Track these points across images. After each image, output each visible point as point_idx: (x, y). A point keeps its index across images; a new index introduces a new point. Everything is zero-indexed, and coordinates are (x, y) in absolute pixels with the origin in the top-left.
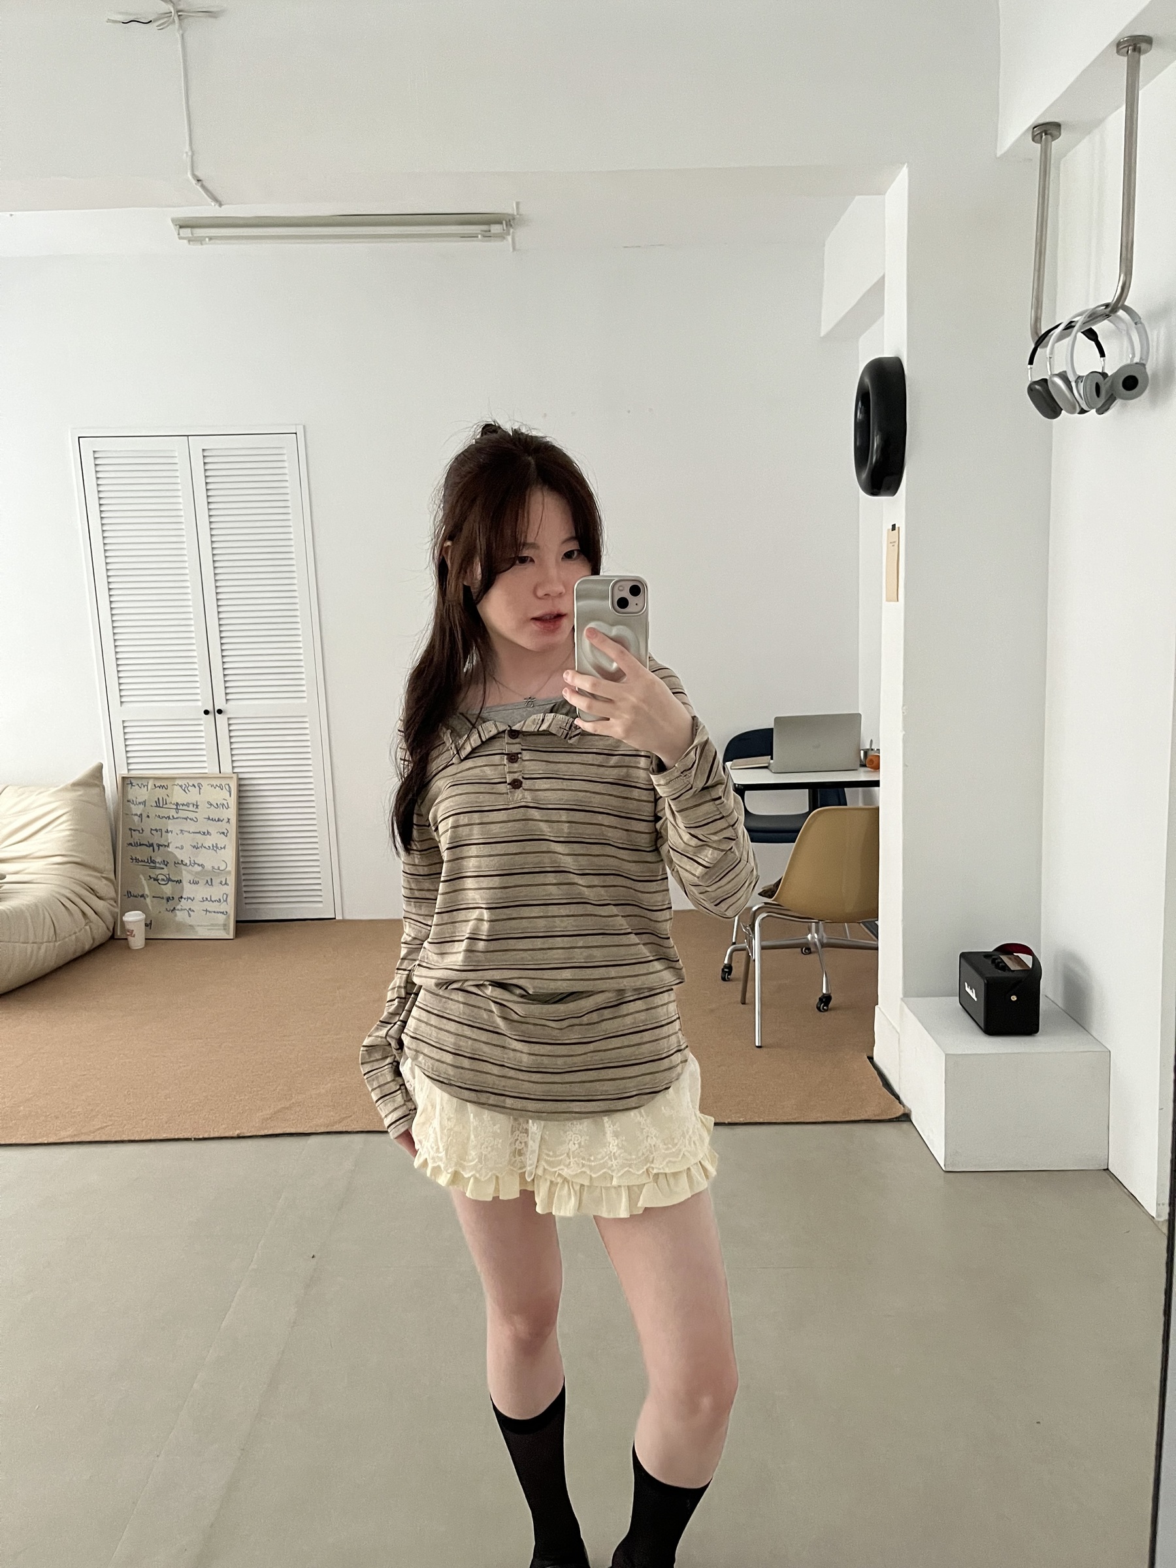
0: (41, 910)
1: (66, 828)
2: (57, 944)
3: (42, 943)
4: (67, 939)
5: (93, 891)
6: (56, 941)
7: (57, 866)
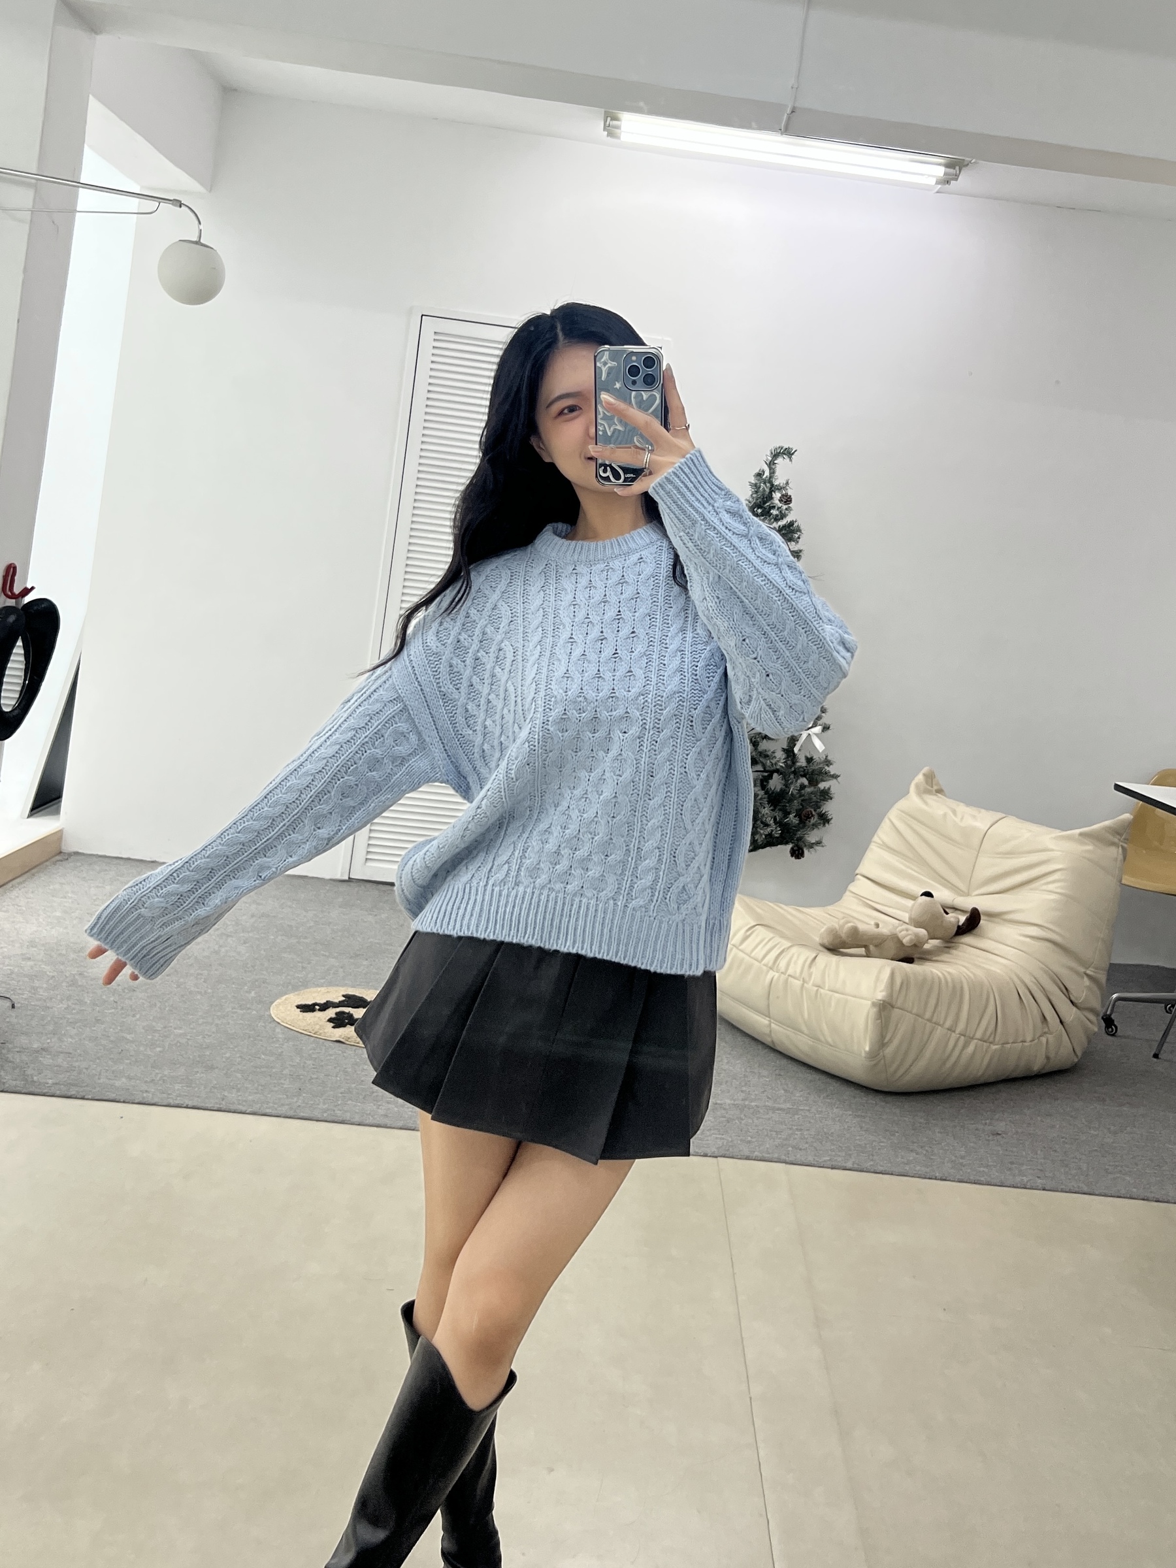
0: (985, 992)
1: (1059, 890)
2: (994, 1047)
3: (972, 1038)
4: (1009, 1046)
5: (1066, 991)
6: (991, 1043)
7: (1028, 940)
